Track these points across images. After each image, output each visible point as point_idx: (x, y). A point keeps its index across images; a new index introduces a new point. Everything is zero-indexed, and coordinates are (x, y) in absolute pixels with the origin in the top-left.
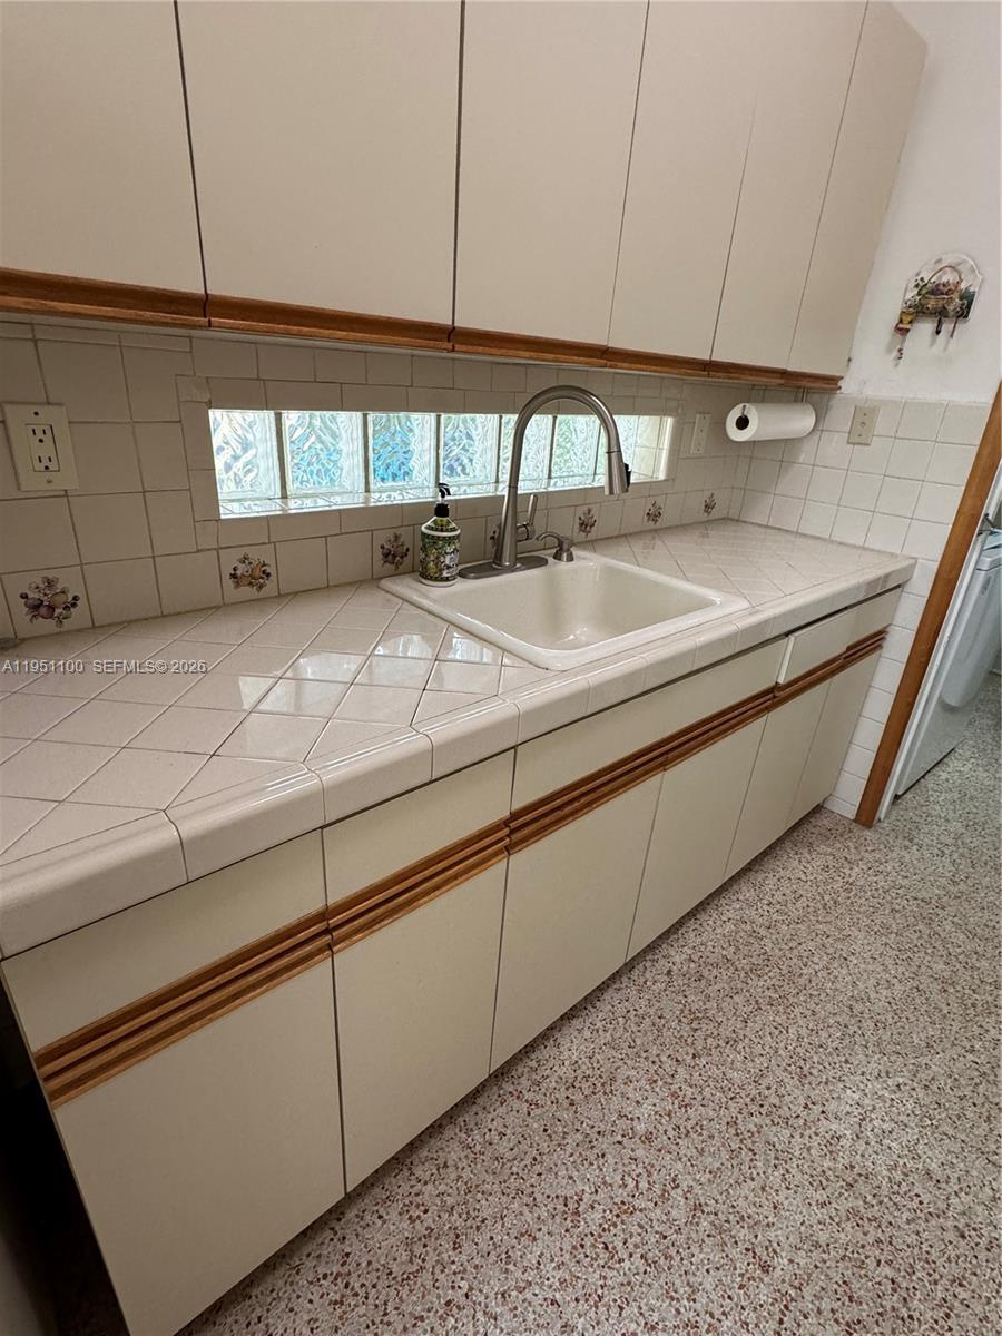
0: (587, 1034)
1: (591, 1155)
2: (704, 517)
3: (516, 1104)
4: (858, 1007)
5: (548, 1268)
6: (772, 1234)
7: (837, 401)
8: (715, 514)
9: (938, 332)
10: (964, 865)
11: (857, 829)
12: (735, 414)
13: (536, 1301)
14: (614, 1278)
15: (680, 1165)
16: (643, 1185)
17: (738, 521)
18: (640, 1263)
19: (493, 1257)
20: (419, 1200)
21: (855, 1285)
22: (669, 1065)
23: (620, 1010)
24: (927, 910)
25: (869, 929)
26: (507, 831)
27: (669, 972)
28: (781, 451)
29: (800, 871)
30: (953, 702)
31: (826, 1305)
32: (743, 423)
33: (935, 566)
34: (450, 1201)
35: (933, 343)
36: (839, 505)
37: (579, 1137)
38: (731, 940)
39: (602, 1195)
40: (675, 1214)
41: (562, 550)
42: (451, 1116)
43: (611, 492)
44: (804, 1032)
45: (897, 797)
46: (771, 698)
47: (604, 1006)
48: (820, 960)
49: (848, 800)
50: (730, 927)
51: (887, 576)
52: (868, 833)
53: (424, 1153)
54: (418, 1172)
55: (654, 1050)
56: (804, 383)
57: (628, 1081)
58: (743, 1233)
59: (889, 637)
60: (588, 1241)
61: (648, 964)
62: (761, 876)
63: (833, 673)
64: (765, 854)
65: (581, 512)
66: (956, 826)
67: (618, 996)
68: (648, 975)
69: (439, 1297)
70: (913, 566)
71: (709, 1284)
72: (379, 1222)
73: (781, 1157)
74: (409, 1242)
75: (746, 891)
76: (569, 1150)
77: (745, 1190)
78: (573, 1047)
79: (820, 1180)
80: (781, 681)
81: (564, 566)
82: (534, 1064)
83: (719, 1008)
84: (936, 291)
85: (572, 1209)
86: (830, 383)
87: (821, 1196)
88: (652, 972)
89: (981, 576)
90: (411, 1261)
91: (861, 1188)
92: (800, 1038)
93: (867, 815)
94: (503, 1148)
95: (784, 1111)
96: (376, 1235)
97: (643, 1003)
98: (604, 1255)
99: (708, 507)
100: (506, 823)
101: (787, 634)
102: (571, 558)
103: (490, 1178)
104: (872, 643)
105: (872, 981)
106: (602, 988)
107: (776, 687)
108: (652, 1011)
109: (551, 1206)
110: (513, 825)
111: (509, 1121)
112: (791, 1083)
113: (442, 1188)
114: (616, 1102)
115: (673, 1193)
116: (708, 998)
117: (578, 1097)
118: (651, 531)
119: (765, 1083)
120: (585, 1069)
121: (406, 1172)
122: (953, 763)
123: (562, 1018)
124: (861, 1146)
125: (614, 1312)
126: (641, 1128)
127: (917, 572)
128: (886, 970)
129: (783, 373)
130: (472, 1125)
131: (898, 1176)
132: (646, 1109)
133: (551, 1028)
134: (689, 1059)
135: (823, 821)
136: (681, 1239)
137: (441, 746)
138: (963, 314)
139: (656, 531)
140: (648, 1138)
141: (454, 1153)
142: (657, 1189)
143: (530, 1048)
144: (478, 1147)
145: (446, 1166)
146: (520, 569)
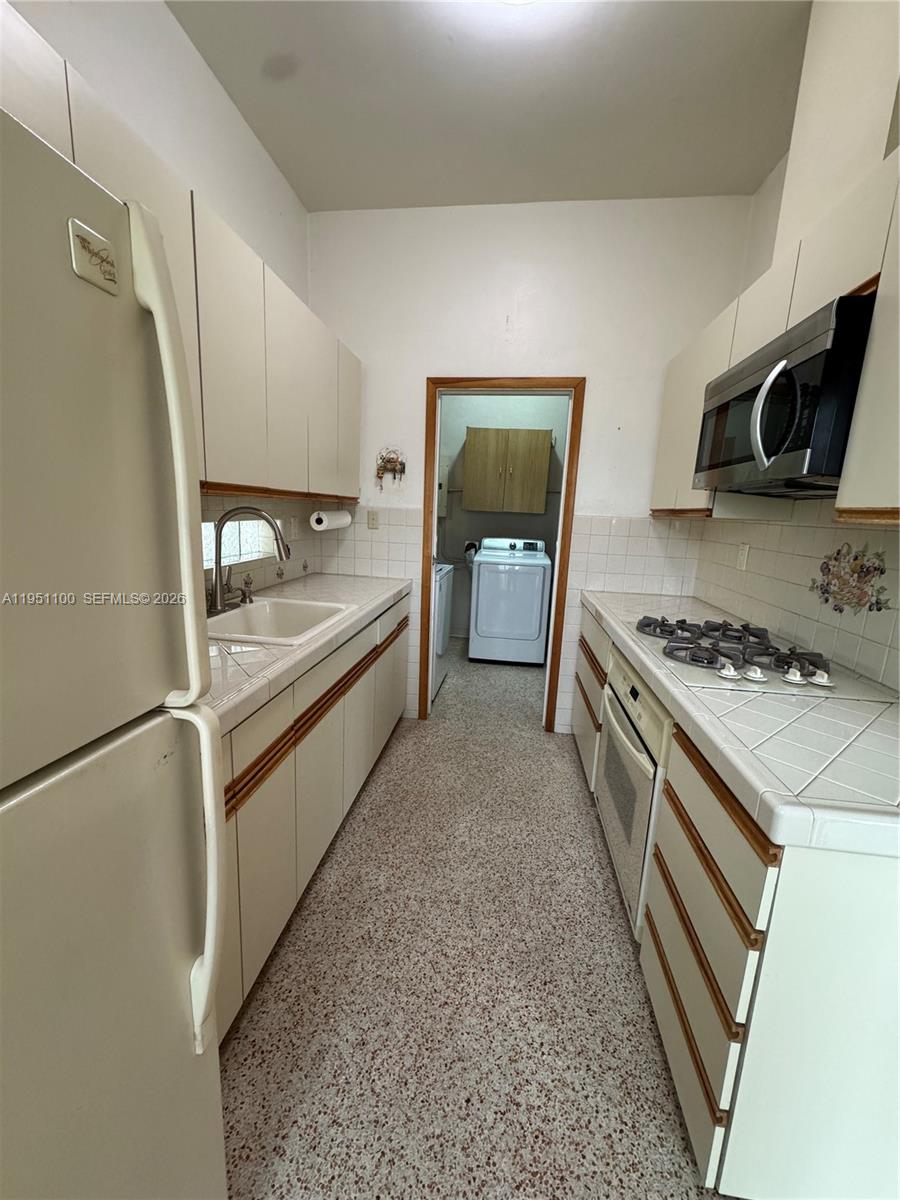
0: (336, 867)
1: (365, 912)
2: (303, 573)
3: (314, 917)
4: (451, 792)
5: (369, 967)
6: (454, 891)
7: (358, 509)
8: (309, 570)
9: (395, 478)
10: (468, 720)
11: (422, 722)
12: (314, 517)
13: (369, 982)
14: (399, 949)
15: (407, 891)
16: (395, 908)
17: (322, 573)
18: (409, 936)
19: (339, 982)
20: (283, 989)
21: (490, 886)
22: (384, 857)
23: (348, 848)
24: (461, 744)
25: (443, 761)
26: (293, 732)
27: (364, 820)
28: (336, 535)
29: (404, 749)
30: (440, 653)
31: (483, 899)
32: (319, 521)
33: (420, 581)
34: (301, 979)
35: (394, 483)
36: (371, 559)
37: (356, 909)
38: (386, 792)
39: (378, 924)
40: (413, 909)
41: (245, 597)
42: (279, 944)
43: (281, 559)
44: (435, 812)
45: (433, 702)
46: (376, 653)
47: (339, 850)
48: (429, 782)
49: (413, 711)
50: (383, 787)
51: (401, 591)
52: (427, 722)
53: (273, 970)
54: (275, 979)
55: (373, 855)
56: (345, 501)
57: (367, 873)
58: (444, 897)
59: (410, 619)
60: (381, 945)
61: (352, 821)
62: (388, 759)
63: (391, 642)
64: (385, 748)
65: (244, 575)
66: (460, 706)
67: (343, 843)
68: (354, 826)
69: (319, 1017)
70: (411, 583)
71: (439, 922)
72: (264, 1015)
73: (446, 862)
74: (289, 1010)
75: (384, 768)
76: (353, 918)
77: (438, 882)
78: (332, 876)
79: (464, 861)
80: (378, 643)
81: (248, 606)
82: (314, 895)
83: (395, 822)
84: (389, 461)
85: (367, 939)
86: (355, 500)
87: (466, 866)
88: (356, 823)
89: (438, 584)
90: (295, 1016)
91: (480, 854)
92: (434, 815)
93: (423, 714)
94: (318, 938)
95: (440, 846)
96: (266, 1021)
97: (358, 838)
98: (391, 944)
99: (305, 567)
100: (292, 728)
101: (376, 619)
102: (251, 601)
103: (319, 955)
104: (403, 624)
105: (453, 780)
106: (333, 844)
107: (377, 647)
108: (364, 840)
109: (356, 944)
110: (295, 728)
111: (314, 926)
112: (439, 833)
113: (293, 976)
114: (366, 885)
115: (410, 902)
116: (388, 821)
117: (345, 895)
118: (279, 584)
119: (427, 839)
120: (343, 881)
121: (267, 985)
122: (448, 680)
123: (318, 867)
124: (473, 840)
125: (406, 960)
126: (382, 888)
127: (414, 585)
128: (456, 773)
129: (337, 497)
130: (294, 940)
131: (489, 842)
132: (382, 879)
133: (315, 874)
134: (391, 849)
135: (405, 724)
136: (421, 916)
137: (273, 681)
138: (403, 471)
139: (283, 583)
140: (388, 890)
141: (291, 958)
142: (402, 905)
143: (308, 889)
144: (304, 947)
145: (290, 966)
146: (228, 610)
